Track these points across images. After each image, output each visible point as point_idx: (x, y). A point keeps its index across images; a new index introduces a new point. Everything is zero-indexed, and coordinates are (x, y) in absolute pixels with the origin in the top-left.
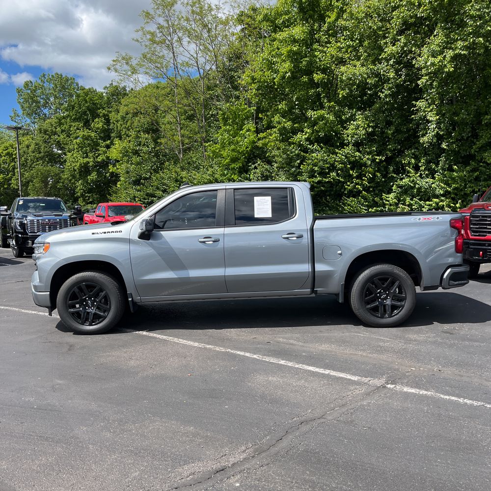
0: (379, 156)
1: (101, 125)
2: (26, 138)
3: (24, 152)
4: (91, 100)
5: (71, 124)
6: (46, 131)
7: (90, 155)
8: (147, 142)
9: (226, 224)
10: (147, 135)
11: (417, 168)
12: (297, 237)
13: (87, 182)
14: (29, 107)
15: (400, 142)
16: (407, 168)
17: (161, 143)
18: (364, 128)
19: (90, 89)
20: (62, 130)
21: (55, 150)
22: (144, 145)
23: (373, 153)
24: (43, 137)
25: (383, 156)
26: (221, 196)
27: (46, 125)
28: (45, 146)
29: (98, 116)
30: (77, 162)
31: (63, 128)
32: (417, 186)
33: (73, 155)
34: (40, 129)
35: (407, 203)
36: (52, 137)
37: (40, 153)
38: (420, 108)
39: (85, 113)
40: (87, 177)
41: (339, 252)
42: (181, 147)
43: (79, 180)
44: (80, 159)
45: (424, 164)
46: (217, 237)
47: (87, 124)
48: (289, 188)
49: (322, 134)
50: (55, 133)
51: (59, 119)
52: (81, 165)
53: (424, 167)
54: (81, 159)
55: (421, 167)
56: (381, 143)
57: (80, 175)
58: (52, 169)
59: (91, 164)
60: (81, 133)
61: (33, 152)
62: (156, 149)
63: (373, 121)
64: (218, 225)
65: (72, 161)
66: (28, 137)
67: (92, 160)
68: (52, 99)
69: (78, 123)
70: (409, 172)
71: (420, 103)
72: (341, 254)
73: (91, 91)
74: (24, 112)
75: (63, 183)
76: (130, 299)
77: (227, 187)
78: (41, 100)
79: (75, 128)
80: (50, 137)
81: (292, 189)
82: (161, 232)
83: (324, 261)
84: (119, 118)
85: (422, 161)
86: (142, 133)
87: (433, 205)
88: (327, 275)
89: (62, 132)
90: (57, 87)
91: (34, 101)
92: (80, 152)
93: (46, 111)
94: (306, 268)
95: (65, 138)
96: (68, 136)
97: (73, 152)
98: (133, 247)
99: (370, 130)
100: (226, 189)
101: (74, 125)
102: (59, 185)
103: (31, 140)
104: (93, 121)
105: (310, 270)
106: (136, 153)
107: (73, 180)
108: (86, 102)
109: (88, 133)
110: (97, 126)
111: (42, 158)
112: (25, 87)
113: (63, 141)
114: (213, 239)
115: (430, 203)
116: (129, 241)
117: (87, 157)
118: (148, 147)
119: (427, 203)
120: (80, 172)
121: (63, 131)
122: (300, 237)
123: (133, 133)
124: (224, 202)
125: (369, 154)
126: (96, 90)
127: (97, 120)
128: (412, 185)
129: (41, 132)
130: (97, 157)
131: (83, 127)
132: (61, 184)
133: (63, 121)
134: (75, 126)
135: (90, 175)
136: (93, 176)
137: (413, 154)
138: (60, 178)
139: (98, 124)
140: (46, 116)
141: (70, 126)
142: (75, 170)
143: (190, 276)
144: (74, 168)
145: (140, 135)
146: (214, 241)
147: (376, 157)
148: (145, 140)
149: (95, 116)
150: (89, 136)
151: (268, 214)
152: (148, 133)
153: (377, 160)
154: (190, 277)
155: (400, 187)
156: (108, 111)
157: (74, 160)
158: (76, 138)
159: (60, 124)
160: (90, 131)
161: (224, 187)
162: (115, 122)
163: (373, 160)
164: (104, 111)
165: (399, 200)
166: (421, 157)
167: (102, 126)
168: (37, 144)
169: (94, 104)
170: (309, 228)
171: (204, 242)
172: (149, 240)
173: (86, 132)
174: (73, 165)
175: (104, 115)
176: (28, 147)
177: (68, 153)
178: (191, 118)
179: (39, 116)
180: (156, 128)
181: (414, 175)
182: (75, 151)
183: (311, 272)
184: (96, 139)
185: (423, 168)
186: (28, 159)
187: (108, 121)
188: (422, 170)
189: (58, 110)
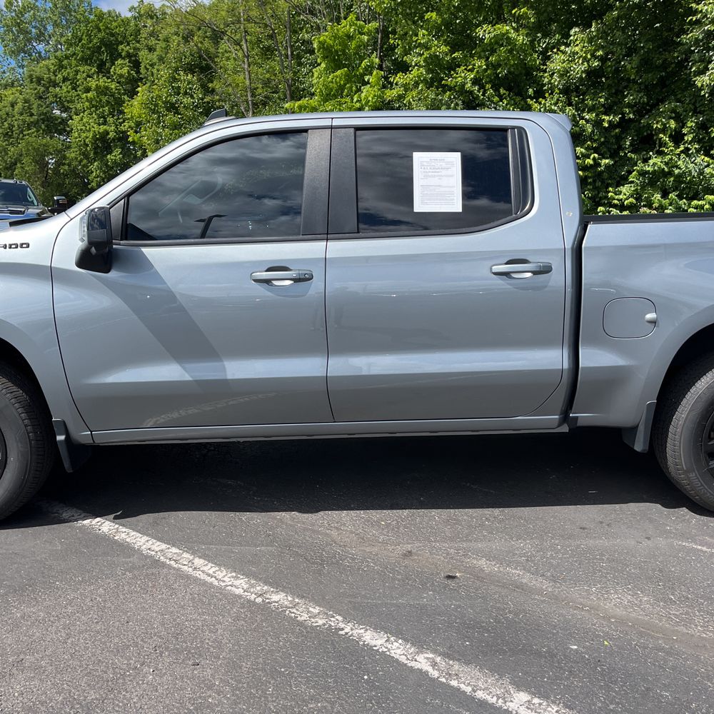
0: (609, 115)
1: (126, 71)
2: (10, 92)
3: (7, 114)
4: (107, 28)
5: (78, 68)
6: (39, 80)
7: (110, 120)
8: (190, 89)
9: (330, 231)
10: (190, 77)
11: (677, 138)
12: (535, 273)
13: (107, 165)
14: (14, 40)
15: (647, 89)
16: (661, 135)
17: (213, 91)
18: (585, 59)
19: (109, 12)
20: (64, 77)
21: (57, 112)
22: (186, 93)
23: (598, 108)
24: (36, 89)
25: (615, 115)
26: (317, 147)
27: (39, 69)
28: (39, 105)
29: (120, 56)
30: (89, 131)
31: (65, 74)
32: (677, 171)
33: (82, 120)
34: (31, 76)
35: (656, 205)
36: (51, 89)
37: (32, 115)
38: (706, 15)
39: (97, 50)
40: (106, 156)
41: (651, 316)
42: (250, 99)
43: (95, 161)
44: (93, 127)
45: (691, 130)
46: (304, 269)
47: (102, 69)
48: (513, 128)
49: (502, 72)
50: (55, 85)
51: (59, 60)
52: (94, 136)
53: (692, 135)
54: (95, 126)
55: (686, 135)
56: (614, 91)
57: (95, 153)
58: (51, 142)
59: (112, 135)
60: (93, 84)
61: (21, 114)
62: (205, 100)
63: (602, 47)
64: (309, 233)
65: (81, 130)
66: (14, 90)
67: (113, 128)
68: (50, 28)
69: (89, 68)
70: (663, 144)
71: (706, 7)
72: (653, 322)
73: (113, 16)
74: (6, 48)
75: (69, 165)
76: (61, 438)
77: (336, 123)
78: (34, 30)
79: (85, 75)
80: (48, 88)
81: (522, 131)
82: (144, 250)
83: (605, 339)
84: (155, 60)
85: (689, 124)
86: (182, 73)
87: (707, 206)
88: (611, 380)
89: (64, 82)
90: (57, 8)
91: (21, 31)
92: (94, 114)
93: (41, 47)
94: (553, 358)
95: (69, 92)
96: (74, 89)
97: (82, 114)
98: (61, 292)
99: (596, 64)
100: (331, 127)
101: (82, 70)
102: (62, 170)
103: (18, 94)
104: (114, 64)
105: (566, 366)
106: (172, 108)
107: (85, 161)
108: (100, 30)
109: (105, 82)
110: (119, 72)
111: (35, 124)
112: (7, 7)
113: (65, 97)
114: (293, 274)
115: (700, 203)
116: (50, 274)
117: (105, 123)
118: (192, 97)
119: (695, 202)
120: (95, 148)
121: (65, 79)
122: (545, 270)
123: (164, 73)
124: (326, 164)
125: (590, 110)
126: (120, 14)
127: (120, 61)
128: (666, 169)
129: (32, 82)
130: (121, 124)
131: (98, 73)
132: (66, 167)
133: (65, 62)
134: (83, 72)
135: (111, 153)
136: (115, 156)
137: (673, 111)
138: (65, 157)
139: (122, 68)
140: (40, 56)
141: (77, 72)
142: (87, 145)
143: (230, 376)
144: (85, 141)
145: (179, 75)
146: (296, 280)
147: (604, 117)
148: (188, 85)
149: (115, 55)
150: (107, 88)
151: (454, 203)
152: (193, 73)
153: (606, 125)
154: (227, 380)
155: (643, 174)
156: (135, 49)
157: (84, 128)
158: (88, 90)
159: (61, 67)
160: (109, 80)
161: (327, 123)
162: (148, 67)
163: (597, 124)
164: (128, 47)
165: (638, 199)
166: (687, 116)
167: (128, 72)
168: (26, 101)
169: (113, 35)
170: (569, 245)
171: (268, 282)
172: (107, 271)
173: (102, 81)
174: (83, 135)
175: (129, 55)
176: (13, 105)
177: (74, 117)
178: (268, 52)
179: (29, 56)
180: (207, 65)
181: (672, 150)
182: (86, 113)
183: (569, 369)
184: (119, 93)
185: (689, 138)
186: (13, 126)
187: (136, 65)
188: (686, 142)
189: (60, 46)
